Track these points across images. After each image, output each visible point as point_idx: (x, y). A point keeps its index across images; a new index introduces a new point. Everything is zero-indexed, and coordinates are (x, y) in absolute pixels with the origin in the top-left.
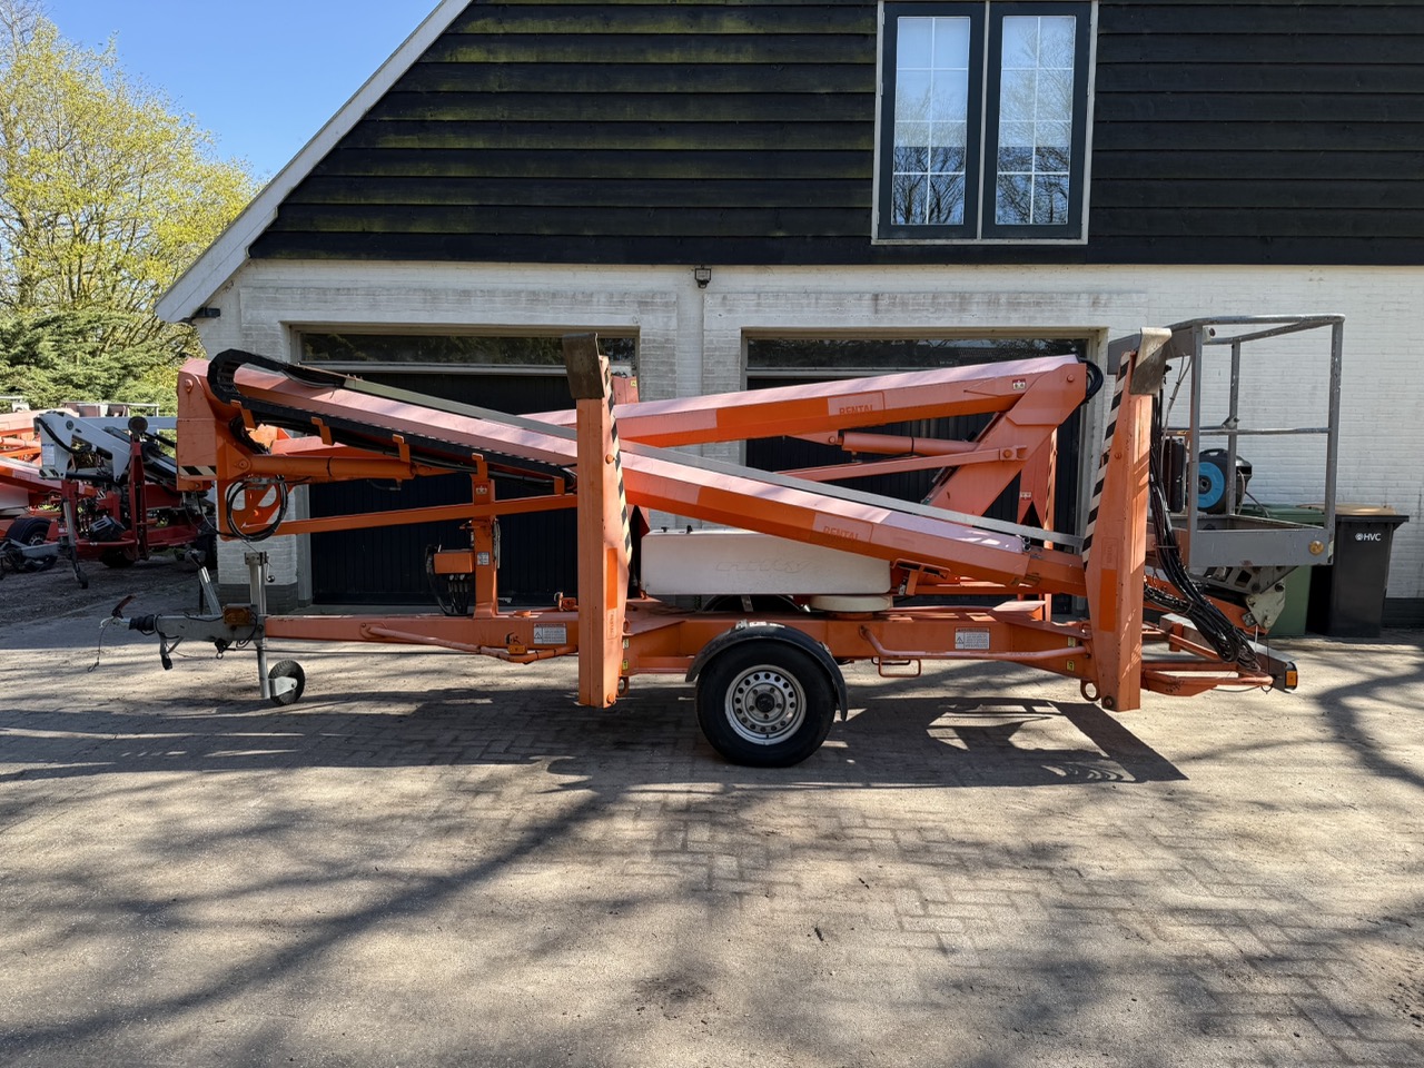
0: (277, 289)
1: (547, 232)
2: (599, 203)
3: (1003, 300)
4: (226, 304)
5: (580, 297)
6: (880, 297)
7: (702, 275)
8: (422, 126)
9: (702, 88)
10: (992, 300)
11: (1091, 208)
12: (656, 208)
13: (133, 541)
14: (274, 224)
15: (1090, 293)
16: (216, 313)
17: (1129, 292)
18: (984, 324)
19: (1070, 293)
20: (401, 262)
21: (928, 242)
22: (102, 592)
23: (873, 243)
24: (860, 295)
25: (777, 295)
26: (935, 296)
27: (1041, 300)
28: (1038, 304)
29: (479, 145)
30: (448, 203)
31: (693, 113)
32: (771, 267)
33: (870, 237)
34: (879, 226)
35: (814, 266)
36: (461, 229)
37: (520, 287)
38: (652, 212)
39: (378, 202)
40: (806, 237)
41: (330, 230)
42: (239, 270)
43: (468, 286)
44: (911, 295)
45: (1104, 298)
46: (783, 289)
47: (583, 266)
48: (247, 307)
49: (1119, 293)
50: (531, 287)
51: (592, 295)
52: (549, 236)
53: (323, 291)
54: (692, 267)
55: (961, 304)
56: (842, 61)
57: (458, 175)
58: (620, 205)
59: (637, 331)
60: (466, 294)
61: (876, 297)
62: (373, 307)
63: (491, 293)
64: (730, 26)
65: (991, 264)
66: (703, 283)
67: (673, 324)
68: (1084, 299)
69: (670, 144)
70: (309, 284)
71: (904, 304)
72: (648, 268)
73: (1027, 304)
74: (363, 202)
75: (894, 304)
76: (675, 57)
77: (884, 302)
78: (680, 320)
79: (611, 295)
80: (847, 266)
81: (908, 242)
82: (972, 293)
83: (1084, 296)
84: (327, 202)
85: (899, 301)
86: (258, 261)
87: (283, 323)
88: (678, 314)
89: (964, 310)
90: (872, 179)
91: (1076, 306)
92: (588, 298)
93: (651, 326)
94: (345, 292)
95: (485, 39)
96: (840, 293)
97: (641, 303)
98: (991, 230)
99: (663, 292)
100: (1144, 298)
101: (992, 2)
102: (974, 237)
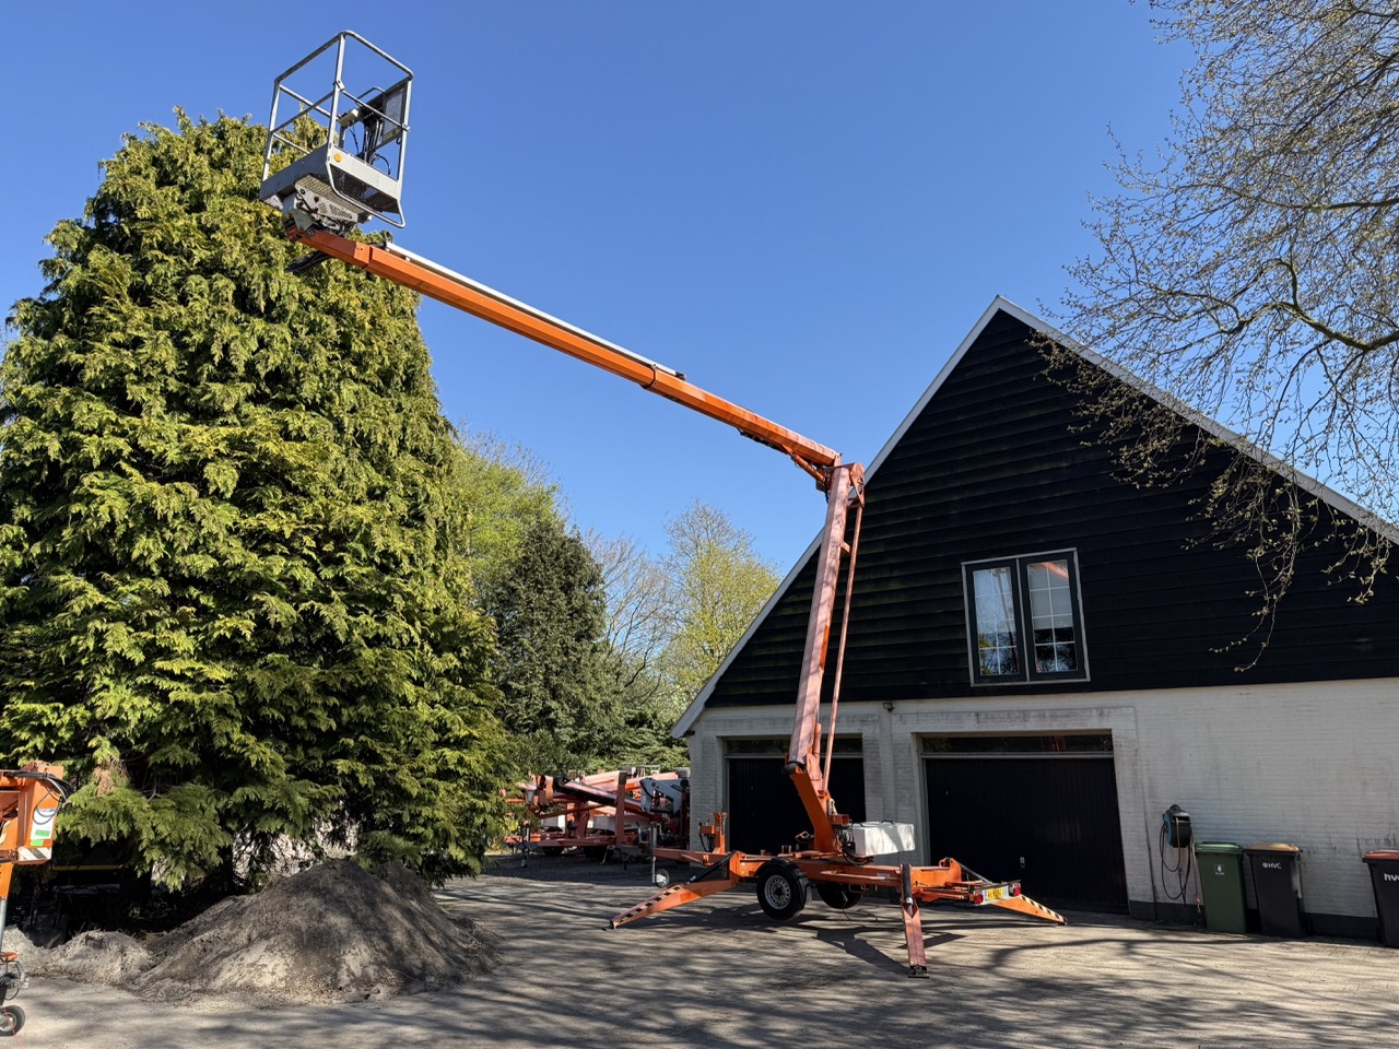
0: (715, 722)
3: (1047, 714)
4: (696, 729)
6: (980, 714)
7: (890, 705)
8: (769, 645)
9: (883, 616)
10: (1041, 715)
11: (1090, 660)
12: (866, 674)
14: (714, 692)
15: (1097, 709)
16: (693, 733)
17: (1121, 707)
18: (1038, 729)
19: (1086, 709)
20: (763, 706)
21: (1001, 684)
23: (972, 686)
24: (970, 712)
25: (927, 714)
27: (1070, 713)
28: (1067, 716)
29: (791, 651)
32: (923, 700)
33: (970, 683)
34: (974, 676)
35: (945, 700)
36: (784, 690)
38: (864, 676)
39: (752, 679)
41: (735, 693)
42: (701, 714)
44: (996, 713)
45: (1106, 711)
46: (931, 711)
48: (704, 730)
49: (1115, 708)
53: (731, 721)
54: (885, 702)
55: (1024, 717)
56: (948, 595)
58: (850, 673)
59: (861, 734)
61: (977, 714)
62: (751, 728)
64: (894, 586)
66: (890, 710)
67: (878, 731)
68: (1094, 712)
69: (870, 643)
70: (727, 719)
71: (993, 718)
72: (864, 702)
73: (1061, 716)
74: (747, 680)
75: (987, 718)
76: (870, 603)
77: (982, 717)
78: (881, 729)
79: (848, 718)
81: (989, 685)
82: (1029, 711)
83: (1093, 710)
85: (991, 716)
86: (708, 710)
87: (717, 737)
88: (879, 726)
89: (1025, 721)
90: (967, 654)
91: (1090, 716)
93: (868, 732)
95: (793, 604)
96: (958, 713)
97: (862, 721)
98: (1034, 675)
99: (873, 715)
100: (1131, 710)
101: (1020, 559)
102: (1025, 680)
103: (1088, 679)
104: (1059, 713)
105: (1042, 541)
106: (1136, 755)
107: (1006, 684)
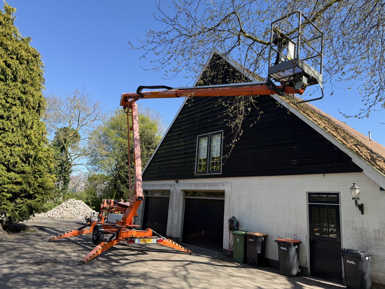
2: (168, 171)
9: (179, 153)
10: (209, 185)
11: (222, 167)
12: (173, 171)
15: (222, 183)
18: (208, 189)
20: (151, 181)
21: (201, 175)
23: (195, 175)
24: (194, 183)
25: (184, 184)
26: (202, 184)
27: (216, 184)
28: (215, 185)
29: (159, 164)
30: (155, 172)
31: (178, 157)
32: (185, 179)
34: (196, 172)
36: (156, 176)
39: (151, 173)
40: (188, 175)
45: (224, 184)
49: (227, 183)
53: (145, 185)
54: (174, 180)
55: (205, 185)
57: (157, 168)
58: (170, 171)
59: (170, 190)
60: (156, 185)
61: (195, 184)
62: (148, 187)
63: (158, 185)
64: (182, 144)
65: (210, 178)
66: (177, 182)
67: (174, 189)
68: (222, 184)
69: (175, 162)
71: (198, 185)
73: (214, 185)
76: (176, 149)
79: (168, 185)
81: (199, 175)
82: (207, 183)
83: (221, 184)
88: (174, 187)
90: (195, 165)
91: (220, 186)
93: (172, 189)
96: (191, 184)
97: (171, 186)
98: (209, 172)
99: (173, 184)
100: (230, 184)
101: (210, 134)
102: (207, 173)
103: (221, 173)
104: (213, 184)
105: (216, 128)
106: (230, 199)
107: (202, 174)
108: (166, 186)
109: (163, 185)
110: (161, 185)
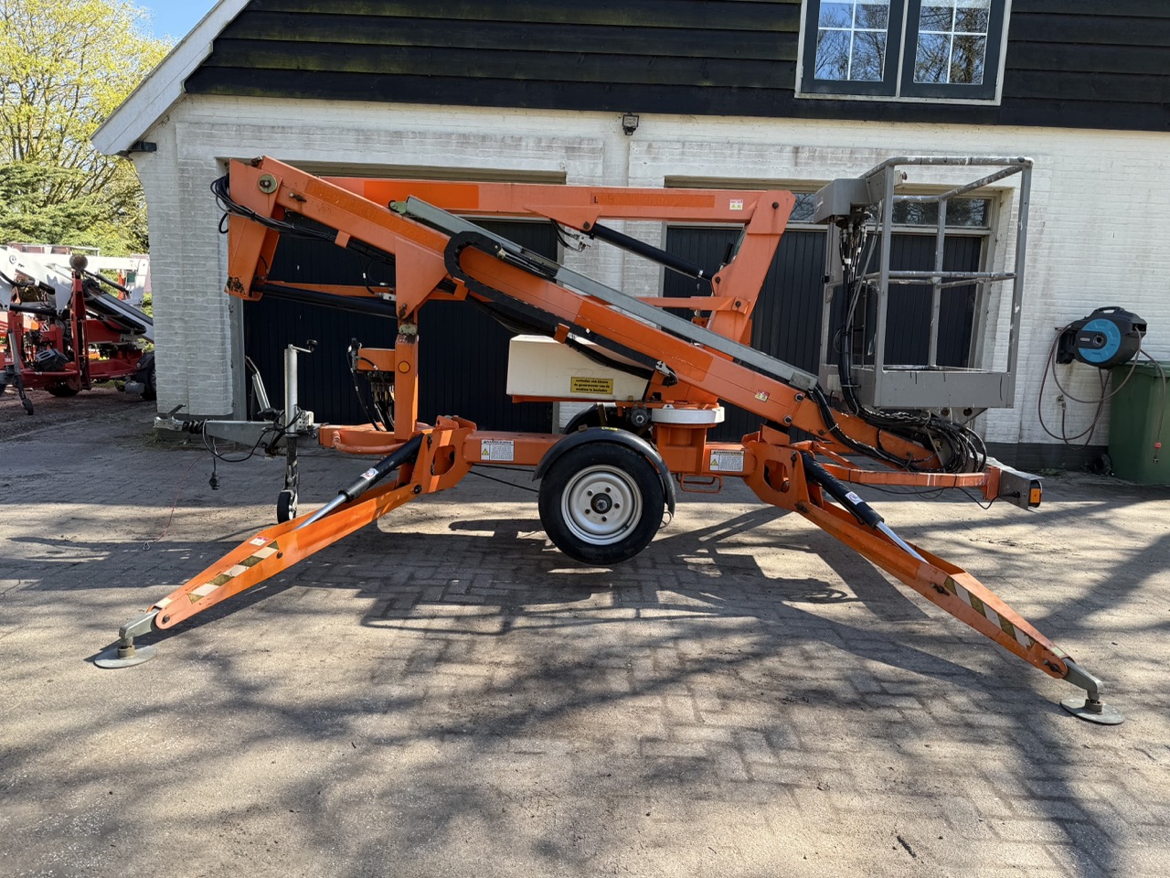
0: (213, 125)
1: (479, 75)
2: (532, 48)
4: (159, 137)
5: (509, 141)
6: (800, 150)
7: (630, 122)
11: (1006, 70)
12: (586, 54)
13: (75, 372)
14: (210, 58)
16: (153, 147)
20: (336, 102)
21: (849, 97)
22: (46, 418)
23: (796, 96)
24: (782, 147)
25: (701, 145)
26: (852, 150)
30: (383, 43)
32: (696, 116)
33: (794, 91)
34: (802, 79)
35: (737, 119)
36: (394, 70)
37: (450, 129)
38: (583, 57)
39: (312, 39)
40: (731, 87)
41: (265, 67)
42: (175, 104)
43: (400, 128)
44: (829, 149)
46: (707, 139)
47: (512, 111)
48: (183, 141)
50: (461, 130)
51: (521, 139)
52: (481, 78)
53: (259, 128)
54: (619, 114)
57: (392, 14)
58: (552, 50)
59: (563, 176)
61: (796, 150)
63: (422, 135)
65: (906, 122)
66: (629, 130)
67: (599, 170)
70: (244, 122)
71: (823, 158)
72: (576, 113)
74: (298, 39)
75: (813, 158)
77: (804, 155)
78: (606, 167)
79: (540, 140)
80: (770, 119)
81: (830, 97)
84: (262, 38)
85: (818, 155)
86: (194, 96)
87: (219, 160)
88: (604, 161)
90: (797, 33)
92: (516, 142)
93: (577, 172)
94: (280, 130)
96: (762, 145)
97: (567, 149)
98: (909, 88)
99: (591, 139)
100: (1049, 160)
102: (893, 94)
103: (998, 102)
107: (858, 98)
108: (517, 147)
109: (484, 138)
110: (465, 140)
